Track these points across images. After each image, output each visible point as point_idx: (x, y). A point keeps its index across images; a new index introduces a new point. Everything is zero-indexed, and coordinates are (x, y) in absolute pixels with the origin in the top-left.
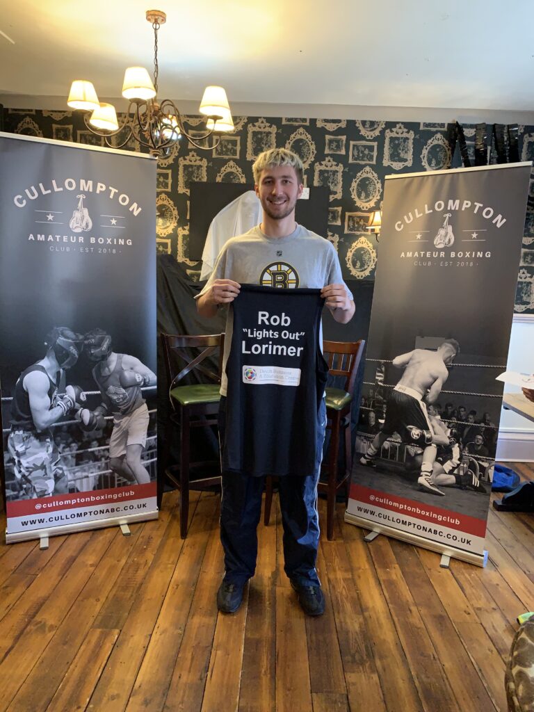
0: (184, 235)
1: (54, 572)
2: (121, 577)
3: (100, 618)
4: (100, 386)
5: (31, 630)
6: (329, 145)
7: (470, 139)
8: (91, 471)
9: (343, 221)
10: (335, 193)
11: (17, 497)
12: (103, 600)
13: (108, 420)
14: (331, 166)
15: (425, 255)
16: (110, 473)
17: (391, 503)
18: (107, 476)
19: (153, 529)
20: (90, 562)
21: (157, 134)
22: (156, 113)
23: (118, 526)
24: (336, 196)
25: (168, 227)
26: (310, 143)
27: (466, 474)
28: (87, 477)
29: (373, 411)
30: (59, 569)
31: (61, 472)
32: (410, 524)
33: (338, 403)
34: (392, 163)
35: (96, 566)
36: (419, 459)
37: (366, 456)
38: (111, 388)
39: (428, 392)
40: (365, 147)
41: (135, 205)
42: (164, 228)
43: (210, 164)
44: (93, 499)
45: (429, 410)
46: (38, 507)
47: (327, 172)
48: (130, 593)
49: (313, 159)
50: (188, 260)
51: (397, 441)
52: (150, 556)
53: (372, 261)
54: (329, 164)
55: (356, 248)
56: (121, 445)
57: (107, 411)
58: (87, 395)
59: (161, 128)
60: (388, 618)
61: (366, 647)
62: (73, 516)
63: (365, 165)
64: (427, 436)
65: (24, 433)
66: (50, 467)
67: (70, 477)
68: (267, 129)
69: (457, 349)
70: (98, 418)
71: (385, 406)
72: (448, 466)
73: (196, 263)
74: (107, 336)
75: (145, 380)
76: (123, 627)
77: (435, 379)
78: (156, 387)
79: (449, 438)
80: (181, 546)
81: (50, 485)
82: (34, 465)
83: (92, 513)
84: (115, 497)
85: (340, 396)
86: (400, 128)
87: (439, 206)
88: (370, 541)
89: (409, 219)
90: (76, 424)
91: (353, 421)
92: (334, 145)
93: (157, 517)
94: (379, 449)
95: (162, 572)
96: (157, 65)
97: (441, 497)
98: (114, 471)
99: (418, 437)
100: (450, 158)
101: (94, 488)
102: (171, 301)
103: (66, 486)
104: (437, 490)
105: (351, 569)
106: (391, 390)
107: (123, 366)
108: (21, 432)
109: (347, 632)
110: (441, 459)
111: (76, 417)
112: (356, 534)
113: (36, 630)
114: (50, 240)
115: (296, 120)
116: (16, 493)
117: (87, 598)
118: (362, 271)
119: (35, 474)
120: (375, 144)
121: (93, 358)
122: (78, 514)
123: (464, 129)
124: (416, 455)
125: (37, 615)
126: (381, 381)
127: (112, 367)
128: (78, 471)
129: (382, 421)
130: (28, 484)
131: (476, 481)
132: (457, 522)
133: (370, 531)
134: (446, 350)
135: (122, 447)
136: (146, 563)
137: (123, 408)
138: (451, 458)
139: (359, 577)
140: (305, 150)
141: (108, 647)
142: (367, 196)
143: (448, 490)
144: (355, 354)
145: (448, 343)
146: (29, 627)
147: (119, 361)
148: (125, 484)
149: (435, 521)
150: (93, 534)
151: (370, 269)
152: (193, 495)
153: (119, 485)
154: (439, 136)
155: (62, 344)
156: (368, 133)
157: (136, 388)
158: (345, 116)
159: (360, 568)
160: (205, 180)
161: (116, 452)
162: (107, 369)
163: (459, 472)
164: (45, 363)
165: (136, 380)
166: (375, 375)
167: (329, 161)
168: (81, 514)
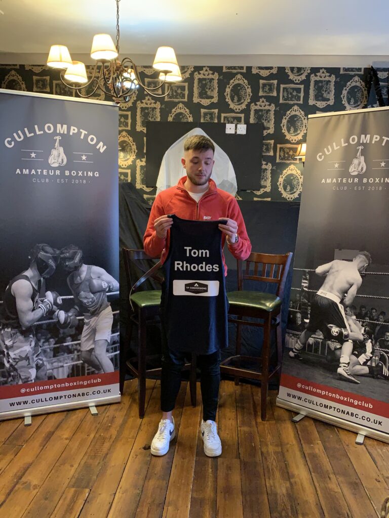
0: (141, 166)
1: (36, 444)
2: (90, 449)
3: (74, 480)
4: (73, 292)
5: (19, 488)
6: (263, 88)
7: (383, 80)
8: (66, 361)
9: (275, 152)
10: (269, 128)
11: (6, 382)
12: (76, 466)
13: (80, 320)
14: (264, 106)
15: (342, 181)
16: (81, 363)
17: (315, 390)
18: (79, 366)
19: (116, 410)
20: (65, 436)
21: (118, 84)
22: (118, 69)
23: (88, 408)
24: (269, 131)
25: (128, 159)
26: (246, 87)
27: (377, 366)
28: (63, 367)
29: (300, 312)
30: (40, 441)
31: (41, 362)
32: (331, 407)
33: (269, 305)
34: (317, 102)
35: (70, 439)
36: (338, 352)
37: (294, 350)
38: (82, 293)
39: (345, 296)
40: (294, 89)
41: (101, 144)
42: (125, 160)
43: (163, 106)
44: (67, 384)
45: (347, 311)
46: (23, 391)
47: (261, 110)
48: (98, 461)
49: (249, 101)
50: (145, 186)
51: (320, 337)
52: (114, 432)
53: (300, 185)
54: (263, 104)
55: (286, 174)
56: (91, 340)
57: (78, 312)
58: (62, 299)
59: (122, 80)
60: (311, 484)
61: (292, 506)
62: (51, 399)
63: (294, 105)
64: (345, 333)
65: (11, 330)
66: (33, 359)
67: (48, 366)
68: (211, 76)
69: (369, 260)
70: (71, 318)
71: (309, 308)
72: (362, 359)
73: (152, 189)
74: (79, 251)
75: (109, 287)
76: (92, 487)
77: (351, 285)
78: (118, 292)
79: (363, 335)
80: (140, 423)
81: (33, 373)
82: (20, 356)
83: (67, 397)
84: (85, 383)
85: (272, 299)
86: (323, 73)
87: (353, 139)
88: (297, 422)
89: (328, 151)
90: (54, 322)
91: (283, 321)
92: (267, 88)
93: (119, 400)
94: (304, 344)
95: (124, 444)
96: (118, 30)
97: (356, 385)
98: (85, 362)
99: (337, 334)
100: (366, 97)
101: (68, 376)
102: (130, 222)
103: (46, 374)
104: (353, 379)
105: (281, 444)
106: (314, 295)
107: (92, 275)
108: (10, 330)
109: (276, 494)
110: (357, 353)
111: (54, 317)
112: (286, 415)
113: (23, 488)
114: (33, 174)
115: (234, 68)
116: (5, 379)
117: (64, 464)
118: (292, 194)
119: (21, 363)
120: (302, 87)
121: (67, 269)
122: (55, 397)
123: (378, 73)
124: (336, 349)
125: (23, 477)
126: (306, 287)
127: (83, 275)
128: (55, 362)
129: (307, 321)
130: (15, 372)
131: (385, 371)
132: (371, 406)
133: (297, 414)
134: (360, 261)
135: (91, 342)
136: (111, 438)
137: (92, 309)
138: (365, 352)
139: (288, 451)
140: (243, 93)
141: (80, 502)
142: (296, 130)
143: (363, 378)
144: (284, 264)
145: (361, 254)
146: (17, 486)
147: (89, 271)
148: (93, 373)
149: (352, 405)
150: (67, 414)
151: (298, 192)
152: (149, 383)
153: (88, 374)
154: (356, 78)
155: (42, 258)
156: (296, 78)
157: (102, 293)
158: (276, 64)
159: (288, 444)
160: (158, 119)
161: (86, 346)
162: (79, 278)
163: (371, 363)
164: (29, 273)
165: (102, 286)
166: (301, 282)
167: (263, 102)
168: (58, 397)
